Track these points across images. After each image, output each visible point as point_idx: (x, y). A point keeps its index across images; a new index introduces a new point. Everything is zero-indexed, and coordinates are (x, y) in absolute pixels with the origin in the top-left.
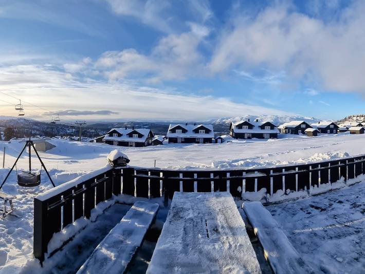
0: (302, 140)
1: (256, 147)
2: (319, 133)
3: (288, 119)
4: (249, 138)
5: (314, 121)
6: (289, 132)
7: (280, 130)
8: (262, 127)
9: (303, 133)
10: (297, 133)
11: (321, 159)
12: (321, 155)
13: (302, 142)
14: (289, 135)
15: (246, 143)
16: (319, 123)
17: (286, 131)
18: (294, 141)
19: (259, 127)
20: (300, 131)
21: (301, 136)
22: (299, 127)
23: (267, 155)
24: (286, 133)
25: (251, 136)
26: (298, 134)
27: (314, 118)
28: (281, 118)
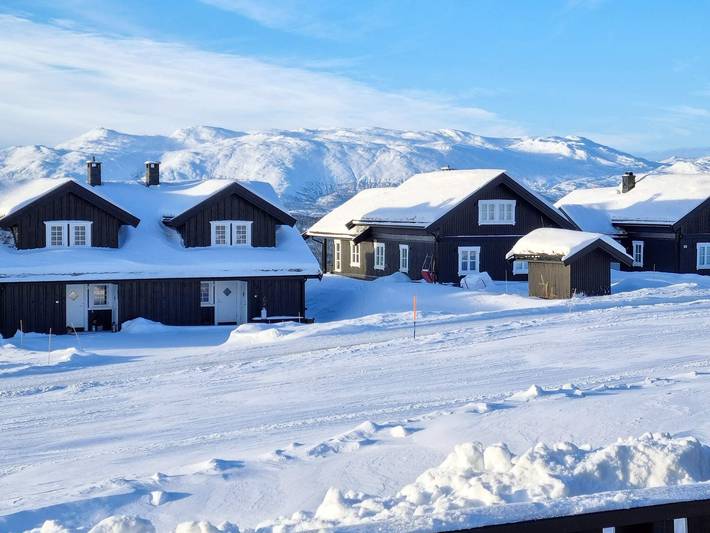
0: (480, 328)
1: (138, 396)
2: (626, 267)
3: (391, 161)
4: (101, 321)
5: (596, 165)
6: (392, 266)
7: (323, 248)
8: (192, 227)
9: (499, 268)
10: (447, 273)
11: (488, 499)
12: (493, 458)
13: (479, 347)
14: (395, 287)
15: (76, 363)
16: (629, 183)
17: (369, 259)
18: (427, 337)
19: (169, 223)
20: (469, 253)
21: (480, 295)
22: (460, 221)
23: (206, 465)
24: (371, 273)
25: (113, 304)
26: (456, 281)
27: (589, 146)
28: (345, 150)
